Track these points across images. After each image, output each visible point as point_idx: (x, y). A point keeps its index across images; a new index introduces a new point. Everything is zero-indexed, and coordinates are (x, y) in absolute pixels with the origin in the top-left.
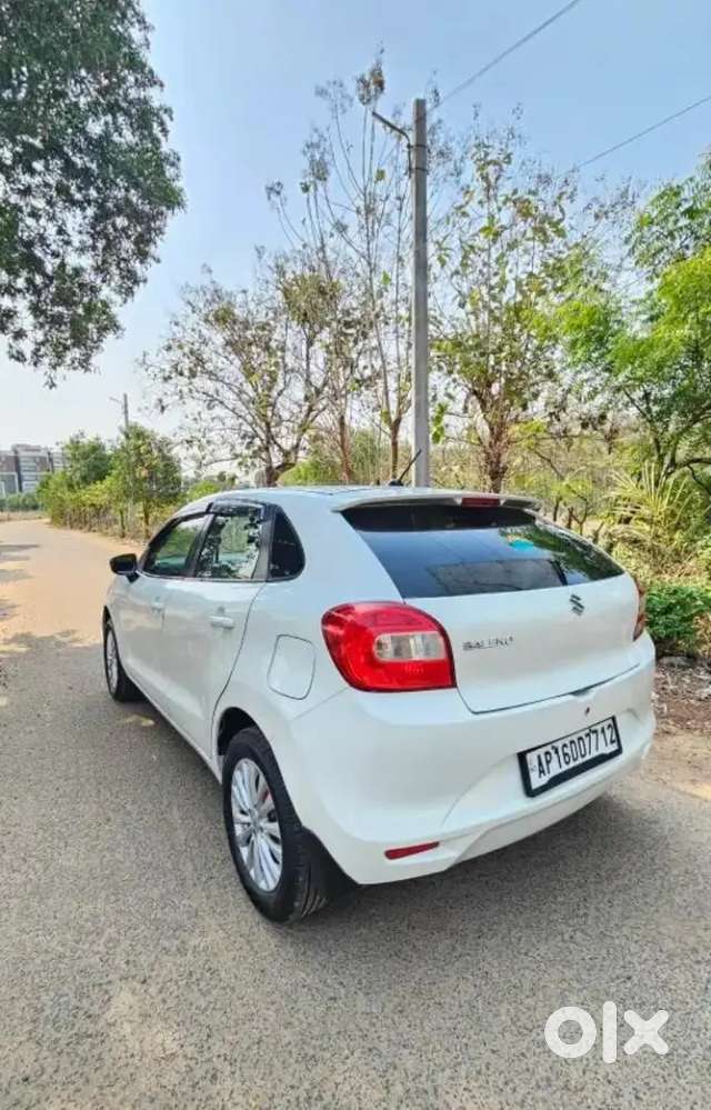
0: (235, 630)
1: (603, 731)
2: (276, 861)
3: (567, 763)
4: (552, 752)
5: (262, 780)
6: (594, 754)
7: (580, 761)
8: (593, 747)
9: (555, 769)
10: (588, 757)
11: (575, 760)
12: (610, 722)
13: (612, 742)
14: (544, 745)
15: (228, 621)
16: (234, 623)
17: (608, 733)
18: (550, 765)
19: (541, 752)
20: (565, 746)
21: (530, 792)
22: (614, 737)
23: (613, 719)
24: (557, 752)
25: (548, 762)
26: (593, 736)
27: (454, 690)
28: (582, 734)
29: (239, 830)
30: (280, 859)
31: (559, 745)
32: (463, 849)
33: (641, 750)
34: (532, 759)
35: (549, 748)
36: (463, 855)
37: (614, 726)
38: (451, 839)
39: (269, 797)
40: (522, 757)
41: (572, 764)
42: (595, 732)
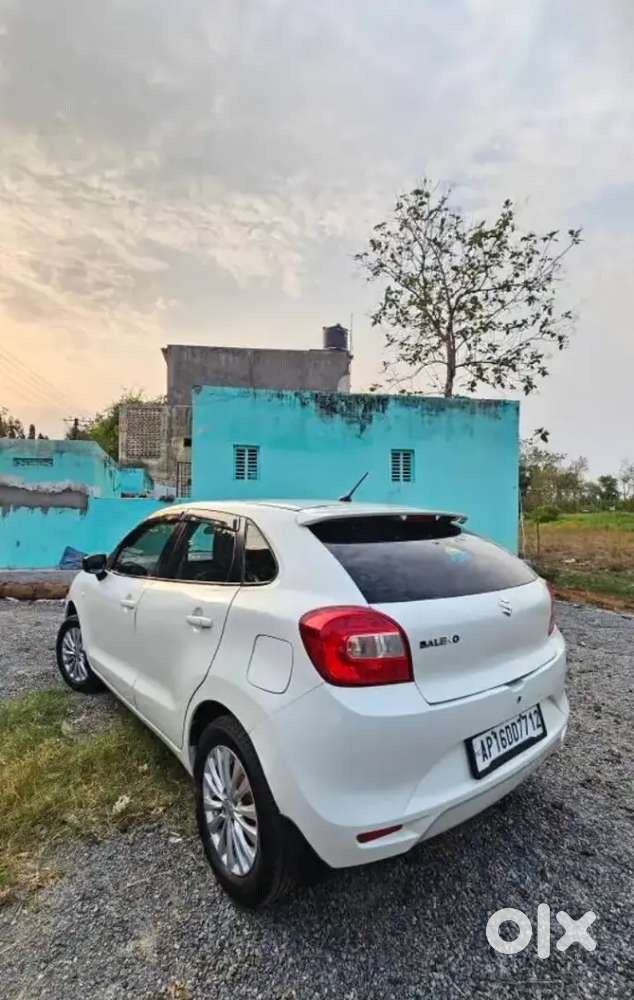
0: (213, 629)
1: (531, 717)
2: (250, 843)
3: (504, 747)
4: (492, 737)
5: (238, 764)
6: (525, 737)
7: (515, 744)
8: (524, 732)
9: (495, 753)
10: (520, 741)
11: (510, 744)
12: (536, 708)
13: (538, 726)
14: (485, 732)
15: (205, 620)
16: (212, 623)
17: (535, 717)
18: (492, 749)
19: (483, 737)
20: (502, 731)
21: (476, 775)
22: (540, 723)
23: (538, 706)
24: (496, 737)
25: (489, 747)
26: (523, 721)
27: (413, 683)
28: (515, 721)
29: (210, 817)
30: (255, 841)
31: (497, 730)
32: (424, 830)
33: (560, 733)
34: (477, 745)
35: (489, 734)
36: (424, 835)
37: (539, 712)
38: (412, 822)
39: (246, 780)
40: (468, 743)
41: (509, 748)
42: (525, 717)
